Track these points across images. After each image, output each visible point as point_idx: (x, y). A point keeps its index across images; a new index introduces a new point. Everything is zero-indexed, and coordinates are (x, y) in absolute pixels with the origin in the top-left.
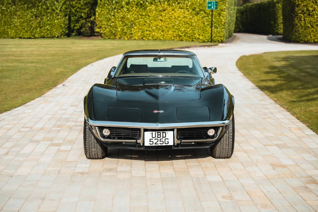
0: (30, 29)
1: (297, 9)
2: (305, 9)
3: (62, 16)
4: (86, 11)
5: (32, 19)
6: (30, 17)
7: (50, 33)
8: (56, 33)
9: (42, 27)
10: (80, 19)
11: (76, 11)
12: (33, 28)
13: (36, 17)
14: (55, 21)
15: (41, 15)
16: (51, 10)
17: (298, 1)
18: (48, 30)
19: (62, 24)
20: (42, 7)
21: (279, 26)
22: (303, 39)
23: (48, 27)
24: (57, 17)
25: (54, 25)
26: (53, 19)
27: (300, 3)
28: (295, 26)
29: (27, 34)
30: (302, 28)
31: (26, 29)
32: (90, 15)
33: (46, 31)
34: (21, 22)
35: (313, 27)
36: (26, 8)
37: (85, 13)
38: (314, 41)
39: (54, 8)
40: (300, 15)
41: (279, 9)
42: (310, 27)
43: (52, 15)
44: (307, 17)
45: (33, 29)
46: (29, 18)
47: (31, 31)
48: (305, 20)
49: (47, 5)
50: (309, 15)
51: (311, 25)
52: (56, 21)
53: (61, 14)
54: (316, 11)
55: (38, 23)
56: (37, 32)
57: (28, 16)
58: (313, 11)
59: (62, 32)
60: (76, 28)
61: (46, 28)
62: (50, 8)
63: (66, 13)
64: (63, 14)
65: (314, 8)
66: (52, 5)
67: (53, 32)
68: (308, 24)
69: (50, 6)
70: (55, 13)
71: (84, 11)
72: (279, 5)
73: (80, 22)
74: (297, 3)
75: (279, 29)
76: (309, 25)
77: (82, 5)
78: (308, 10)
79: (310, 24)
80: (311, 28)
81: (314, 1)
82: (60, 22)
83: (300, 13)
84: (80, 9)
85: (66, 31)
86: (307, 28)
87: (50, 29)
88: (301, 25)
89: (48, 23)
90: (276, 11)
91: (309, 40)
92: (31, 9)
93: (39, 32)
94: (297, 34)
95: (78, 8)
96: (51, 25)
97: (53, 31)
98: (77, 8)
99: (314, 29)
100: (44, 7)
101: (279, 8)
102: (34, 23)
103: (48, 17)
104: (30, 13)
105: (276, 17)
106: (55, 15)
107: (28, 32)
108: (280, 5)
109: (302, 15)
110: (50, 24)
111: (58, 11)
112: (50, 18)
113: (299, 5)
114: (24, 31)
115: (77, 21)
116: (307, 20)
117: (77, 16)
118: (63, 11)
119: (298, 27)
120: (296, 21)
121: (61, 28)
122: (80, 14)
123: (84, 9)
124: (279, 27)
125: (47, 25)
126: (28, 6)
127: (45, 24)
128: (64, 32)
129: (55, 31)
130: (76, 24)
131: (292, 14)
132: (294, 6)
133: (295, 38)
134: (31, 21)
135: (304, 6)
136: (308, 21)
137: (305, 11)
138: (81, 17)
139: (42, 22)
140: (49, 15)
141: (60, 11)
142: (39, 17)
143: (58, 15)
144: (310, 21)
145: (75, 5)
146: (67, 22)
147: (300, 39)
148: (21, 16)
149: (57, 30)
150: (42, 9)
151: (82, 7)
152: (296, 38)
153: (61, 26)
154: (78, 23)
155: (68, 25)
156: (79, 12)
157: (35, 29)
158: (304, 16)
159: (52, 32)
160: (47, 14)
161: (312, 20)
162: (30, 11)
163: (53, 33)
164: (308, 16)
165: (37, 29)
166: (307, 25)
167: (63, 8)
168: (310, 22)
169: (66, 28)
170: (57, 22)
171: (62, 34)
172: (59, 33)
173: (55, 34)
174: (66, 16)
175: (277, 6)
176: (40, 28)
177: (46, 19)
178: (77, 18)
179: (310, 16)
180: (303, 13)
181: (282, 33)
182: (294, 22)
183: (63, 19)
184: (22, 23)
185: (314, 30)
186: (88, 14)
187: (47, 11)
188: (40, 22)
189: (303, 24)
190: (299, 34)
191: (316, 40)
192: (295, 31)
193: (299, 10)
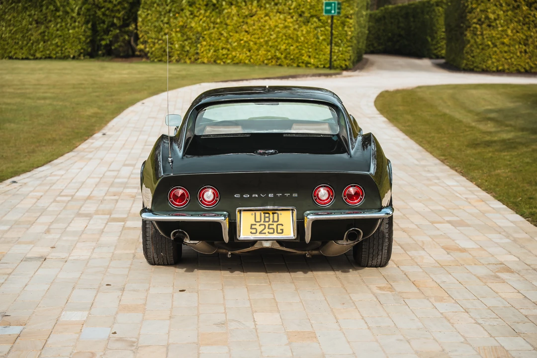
0: (27, 44)
1: (469, 16)
2: (483, 16)
3: (82, 22)
4: (120, 15)
5: (30, 26)
6: (28, 23)
7: (62, 50)
8: (70, 50)
9: (48, 40)
10: (112, 29)
11: (104, 14)
12: (31, 41)
13: (37, 23)
14: (69, 30)
15: (46, 20)
16: (63, 12)
17: (472, 4)
18: (58, 46)
19: (81, 37)
20: (47, 8)
21: (439, 43)
22: (480, 66)
23: (57, 40)
24: (73, 25)
25: (67, 38)
26: (66, 27)
27: (474, 6)
28: (467, 45)
29: (23, 51)
30: (478, 48)
31: (20, 43)
32: (128, 22)
33: (54, 47)
34: (12, 32)
35: (495, 46)
36: (20, 8)
37: (119, 18)
38: (497, 68)
39: (68, 9)
40: (474, 25)
41: (439, 16)
42: (492, 46)
43: (64, 20)
44: (486, 30)
45: (32, 44)
46: (26, 25)
47: (29, 47)
48: (482, 34)
49: (57, 5)
50: (489, 26)
51: (493, 43)
52: (71, 31)
53: (79, 19)
54: (501, 19)
55: (41, 33)
56: (39, 48)
57: (24, 22)
58: (495, 20)
59: (82, 48)
60: (103, 43)
61: (54, 42)
62: (61, 8)
63: (88, 17)
64: (83, 20)
65: (498, 15)
66: (65, 4)
67: (66, 49)
68: (488, 40)
69: (61, 5)
70: (70, 17)
71: (117, 14)
72: (439, 10)
74: (470, 7)
75: (439, 49)
76: (490, 43)
77: (115, 6)
78: (487, 18)
79: (491, 41)
80: (493, 48)
81: (497, 4)
82: (77, 32)
83: (474, 23)
84: (112, 11)
85: (88, 47)
86: (485, 47)
87: (61, 43)
88: (476, 42)
89: (58, 34)
90: (435, 20)
91: (489, 67)
92: (30, 11)
93: (41, 49)
94: (469, 56)
95: (108, 9)
96: (62, 37)
97: (66, 47)
98: (106, 9)
99: (498, 48)
100: (51, 7)
101: (439, 14)
102: (34, 33)
103: (57, 24)
104: (27, 17)
105: (434, 28)
106: (69, 20)
107: (24, 49)
108: (441, 9)
109: (478, 26)
110: (60, 36)
111: (74, 15)
112: (61, 26)
113: (472, 9)
114: (17, 47)
115: (107, 32)
116: (486, 34)
117: (106, 23)
118: (83, 15)
119: (472, 46)
120: (469, 35)
121: (80, 42)
122: (111, 19)
123: (118, 11)
124: (439, 45)
125: (56, 37)
126: (23, 5)
127: (52, 35)
128: (84, 49)
129: (70, 48)
130: (105, 37)
131: (462, 25)
132: (465, 10)
133: (466, 64)
134: (28, 30)
135: (481, 11)
136: (487, 36)
137: (483, 20)
138: (113, 25)
139: (48, 33)
140: (59, 20)
141: (79, 14)
142: (42, 23)
143: (75, 22)
144: (491, 36)
145: (103, 5)
146: (89, 33)
147: (475, 65)
148: (12, 22)
149: (73, 46)
150: (48, 10)
151: (115, 8)
152: (468, 63)
153: (80, 39)
154: (108, 35)
155: (91, 38)
156: (110, 16)
157: (35, 44)
158: (482, 28)
159: (64, 49)
160: (55, 19)
161: (494, 35)
162: (28, 13)
163: (67, 51)
164: (487, 28)
165: (39, 44)
166: (486, 43)
167: (83, 9)
168: (491, 38)
169: (88, 43)
170: (73, 33)
171: (81, 53)
172: (76, 51)
173: (69, 52)
174: (87, 22)
175: (437, 11)
176: (44, 42)
177: (54, 27)
178: (105, 26)
179: (492, 28)
180: (480, 22)
181: (443, 55)
182: (465, 38)
183: (83, 28)
184: (13, 34)
185: (498, 51)
186: (124, 20)
187: (55, 14)
188: (44, 32)
189: (479, 40)
190: (473, 57)
191: (500, 68)
192: (467, 53)
193: (473, 18)
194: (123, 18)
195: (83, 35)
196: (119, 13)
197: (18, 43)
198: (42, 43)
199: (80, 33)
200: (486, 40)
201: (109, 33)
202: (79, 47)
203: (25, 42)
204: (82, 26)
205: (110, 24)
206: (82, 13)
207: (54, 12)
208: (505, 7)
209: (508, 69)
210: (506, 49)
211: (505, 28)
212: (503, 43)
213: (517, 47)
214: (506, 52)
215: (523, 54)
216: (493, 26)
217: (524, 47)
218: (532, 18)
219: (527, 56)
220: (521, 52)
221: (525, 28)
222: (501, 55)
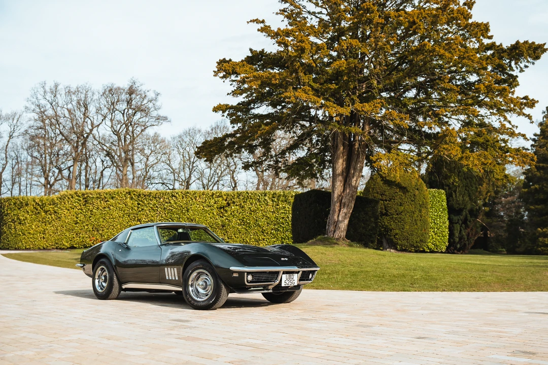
1: (5, 218)
2: (16, 218)
22: (13, 246)
27: (9, 212)
28: (4, 234)
30: (13, 236)
35: (24, 235)
38: (26, 247)
44: (18, 226)
48: (15, 228)
50: (20, 223)
51: (22, 233)
54: (28, 220)
58: (24, 220)
65: (26, 217)
74: (6, 212)
76: (20, 233)
78: (18, 219)
79: (21, 232)
80: (22, 236)
81: (25, 211)
83: (9, 222)
86: (17, 235)
88: (11, 233)
91: (20, 247)
94: (5, 241)
99: (26, 236)
109: (12, 223)
113: (8, 214)
116: (18, 228)
119: (7, 235)
133: (3, 246)
135: (14, 215)
137: (15, 220)
144: (21, 229)
147: (10, 246)
152: (5, 245)
158: (15, 225)
161: (23, 228)
166: (18, 233)
180: (13, 221)
185: (26, 238)
189: (13, 232)
190: (9, 241)
191: (28, 247)
192: (4, 239)
193: (8, 219)
200: (18, 231)
208: (30, 213)
209: (33, 248)
210: (31, 236)
211: (31, 224)
212: (30, 233)
213: (38, 235)
214: (31, 238)
215: (42, 239)
216: (23, 224)
217: (43, 235)
218: (47, 220)
219: (45, 240)
220: (41, 238)
221: (43, 224)
222: (28, 240)
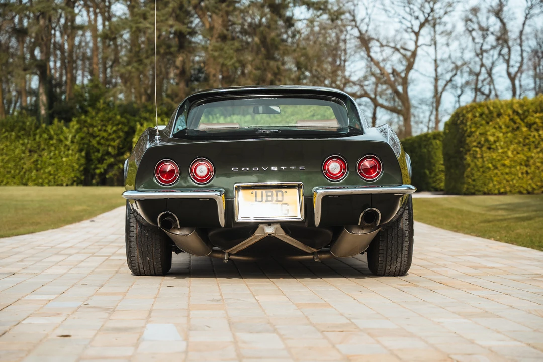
0: (19, 173)
1: (468, 140)
2: (483, 139)
3: (76, 150)
4: (115, 144)
5: (23, 155)
6: (20, 152)
7: (54, 178)
8: (63, 178)
9: (40, 169)
10: (106, 158)
11: (98, 143)
12: (24, 170)
13: (30, 151)
14: (62, 158)
15: (39, 149)
16: (57, 140)
17: (470, 127)
18: (51, 175)
19: (75, 165)
20: (41, 136)
21: (438, 176)
22: (481, 189)
23: (50, 169)
24: (66, 153)
25: (60, 166)
26: (60, 155)
27: (473, 129)
28: (467, 168)
29: (15, 181)
30: (479, 171)
31: (12, 172)
32: (122, 151)
33: (47, 175)
34: (5, 161)
35: (496, 168)
36: (13, 137)
37: (113, 147)
38: (499, 191)
39: (62, 137)
40: (474, 149)
41: (437, 149)
42: (492, 168)
43: (57, 148)
44: (486, 153)
45: (25, 173)
46: (18, 154)
47: (21, 176)
48: (482, 157)
49: (50, 132)
50: (489, 148)
51: (493, 166)
52: (64, 159)
53: (73, 147)
54: (501, 141)
55: (33, 162)
56: (31, 177)
57: (17, 151)
58: (495, 142)
59: (75, 177)
60: (98, 171)
61: (47, 171)
62: (55, 137)
63: (82, 146)
64: (77, 148)
65: (498, 137)
66: (59, 132)
67: (59, 177)
68: (488, 163)
69: (55, 134)
70: (64, 145)
71: (112, 143)
72: (436, 143)
73: (105, 162)
74: (469, 130)
75: (438, 182)
76: (490, 165)
77: (110, 134)
78: (487, 140)
79: (492, 163)
80: (494, 170)
81: (497, 126)
82: (71, 160)
83: (474, 146)
84: (107, 140)
85: (82, 176)
86: (485, 170)
87: (54, 171)
88: (476, 165)
89: (51, 162)
90: (433, 153)
91: (490, 190)
92: (23, 139)
93: (34, 178)
94: (470, 180)
95: (103, 138)
96: (55, 166)
97: (59, 175)
98: (100, 137)
99: (499, 171)
100: (45, 136)
101: (437, 147)
102: (26, 162)
103: (51, 152)
104: (20, 146)
105: (432, 161)
106: (62, 149)
107: (16, 178)
108: (438, 142)
109: (478, 149)
110: (54, 164)
111: (68, 143)
112: (55, 154)
113: (471, 132)
114: (8, 176)
115: (101, 161)
116: (486, 157)
117: (101, 152)
118: (77, 142)
119: (472, 169)
120: (468, 158)
121: (73, 171)
122: (106, 148)
123: (113, 140)
124: (438, 178)
125: (49, 165)
126: (16, 134)
127: (45, 163)
128: (78, 178)
129: (63, 177)
130: (99, 166)
131: (461, 149)
132: (463, 135)
133: (467, 189)
134: (20, 159)
135: (480, 134)
136: (487, 158)
137: (482, 143)
138: (108, 154)
139: (42, 161)
140: (53, 149)
141: (72, 142)
142: (35, 152)
143: (69, 150)
144: (491, 158)
145: (97, 134)
146: (83, 161)
147: (476, 188)
148: (4, 151)
149: (66, 174)
150: (41, 139)
151: (110, 137)
152: (469, 187)
153: (73, 167)
154: (102, 164)
155: (85, 166)
156: (105, 144)
157: (27, 173)
158: (482, 151)
159: (56, 177)
160: (49, 148)
161: (494, 157)
162: (21, 142)
163: (60, 179)
164: (488, 151)
165: (31, 172)
166: (487, 166)
167: (77, 137)
168: (492, 160)
169: (81, 171)
170: (67, 162)
171: (74, 181)
172: (69, 180)
173: (62, 180)
174: (81, 151)
175: (434, 144)
176: (37, 171)
177: (48, 155)
178: (99, 155)
179: (492, 150)
180: (479, 146)
181: (442, 188)
182: (465, 162)
183: (77, 156)
184: (5, 163)
185: (499, 173)
186: (119, 149)
187: (49, 142)
188: (37, 161)
189: (479, 163)
190: (474, 180)
191: (502, 190)
192: (468, 177)
193: (472, 142)
194: (118, 147)
195: (77, 163)
196: (114, 142)
197: (10, 172)
198: (34, 172)
199: (74, 161)
200: (486, 163)
201: (103, 162)
202: (73, 175)
203: (17, 172)
204: (76, 154)
205: (105, 152)
206: (76, 141)
207: (47, 141)
208: (504, 129)
209: (510, 191)
210: (507, 170)
211: (506, 150)
212: (504, 165)
213: (518, 168)
214: (507, 174)
215: (525, 176)
216: (494, 149)
217: (526, 169)
218: (532, 139)
219: (529, 177)
220: (522, 174)
221: (526, 149)
222: (502, 177)
